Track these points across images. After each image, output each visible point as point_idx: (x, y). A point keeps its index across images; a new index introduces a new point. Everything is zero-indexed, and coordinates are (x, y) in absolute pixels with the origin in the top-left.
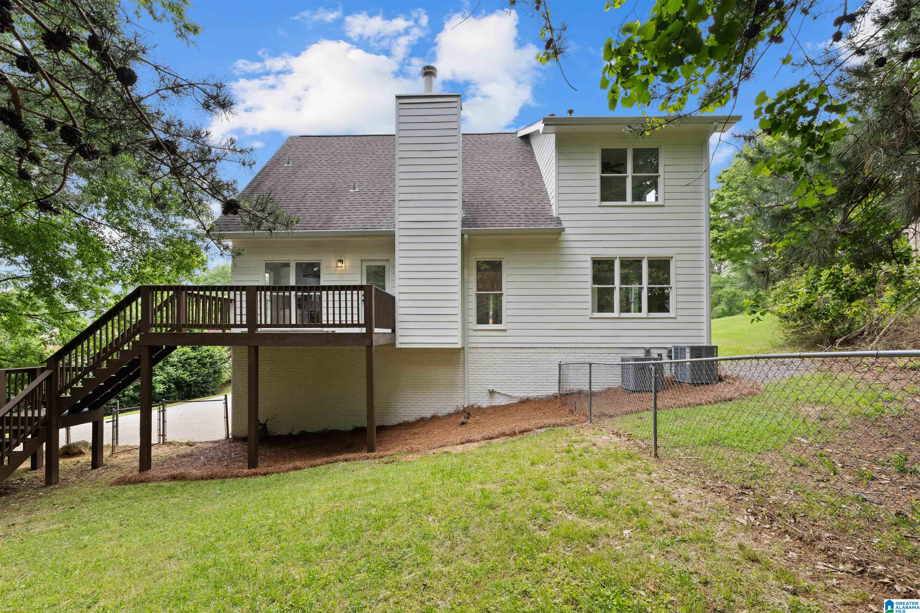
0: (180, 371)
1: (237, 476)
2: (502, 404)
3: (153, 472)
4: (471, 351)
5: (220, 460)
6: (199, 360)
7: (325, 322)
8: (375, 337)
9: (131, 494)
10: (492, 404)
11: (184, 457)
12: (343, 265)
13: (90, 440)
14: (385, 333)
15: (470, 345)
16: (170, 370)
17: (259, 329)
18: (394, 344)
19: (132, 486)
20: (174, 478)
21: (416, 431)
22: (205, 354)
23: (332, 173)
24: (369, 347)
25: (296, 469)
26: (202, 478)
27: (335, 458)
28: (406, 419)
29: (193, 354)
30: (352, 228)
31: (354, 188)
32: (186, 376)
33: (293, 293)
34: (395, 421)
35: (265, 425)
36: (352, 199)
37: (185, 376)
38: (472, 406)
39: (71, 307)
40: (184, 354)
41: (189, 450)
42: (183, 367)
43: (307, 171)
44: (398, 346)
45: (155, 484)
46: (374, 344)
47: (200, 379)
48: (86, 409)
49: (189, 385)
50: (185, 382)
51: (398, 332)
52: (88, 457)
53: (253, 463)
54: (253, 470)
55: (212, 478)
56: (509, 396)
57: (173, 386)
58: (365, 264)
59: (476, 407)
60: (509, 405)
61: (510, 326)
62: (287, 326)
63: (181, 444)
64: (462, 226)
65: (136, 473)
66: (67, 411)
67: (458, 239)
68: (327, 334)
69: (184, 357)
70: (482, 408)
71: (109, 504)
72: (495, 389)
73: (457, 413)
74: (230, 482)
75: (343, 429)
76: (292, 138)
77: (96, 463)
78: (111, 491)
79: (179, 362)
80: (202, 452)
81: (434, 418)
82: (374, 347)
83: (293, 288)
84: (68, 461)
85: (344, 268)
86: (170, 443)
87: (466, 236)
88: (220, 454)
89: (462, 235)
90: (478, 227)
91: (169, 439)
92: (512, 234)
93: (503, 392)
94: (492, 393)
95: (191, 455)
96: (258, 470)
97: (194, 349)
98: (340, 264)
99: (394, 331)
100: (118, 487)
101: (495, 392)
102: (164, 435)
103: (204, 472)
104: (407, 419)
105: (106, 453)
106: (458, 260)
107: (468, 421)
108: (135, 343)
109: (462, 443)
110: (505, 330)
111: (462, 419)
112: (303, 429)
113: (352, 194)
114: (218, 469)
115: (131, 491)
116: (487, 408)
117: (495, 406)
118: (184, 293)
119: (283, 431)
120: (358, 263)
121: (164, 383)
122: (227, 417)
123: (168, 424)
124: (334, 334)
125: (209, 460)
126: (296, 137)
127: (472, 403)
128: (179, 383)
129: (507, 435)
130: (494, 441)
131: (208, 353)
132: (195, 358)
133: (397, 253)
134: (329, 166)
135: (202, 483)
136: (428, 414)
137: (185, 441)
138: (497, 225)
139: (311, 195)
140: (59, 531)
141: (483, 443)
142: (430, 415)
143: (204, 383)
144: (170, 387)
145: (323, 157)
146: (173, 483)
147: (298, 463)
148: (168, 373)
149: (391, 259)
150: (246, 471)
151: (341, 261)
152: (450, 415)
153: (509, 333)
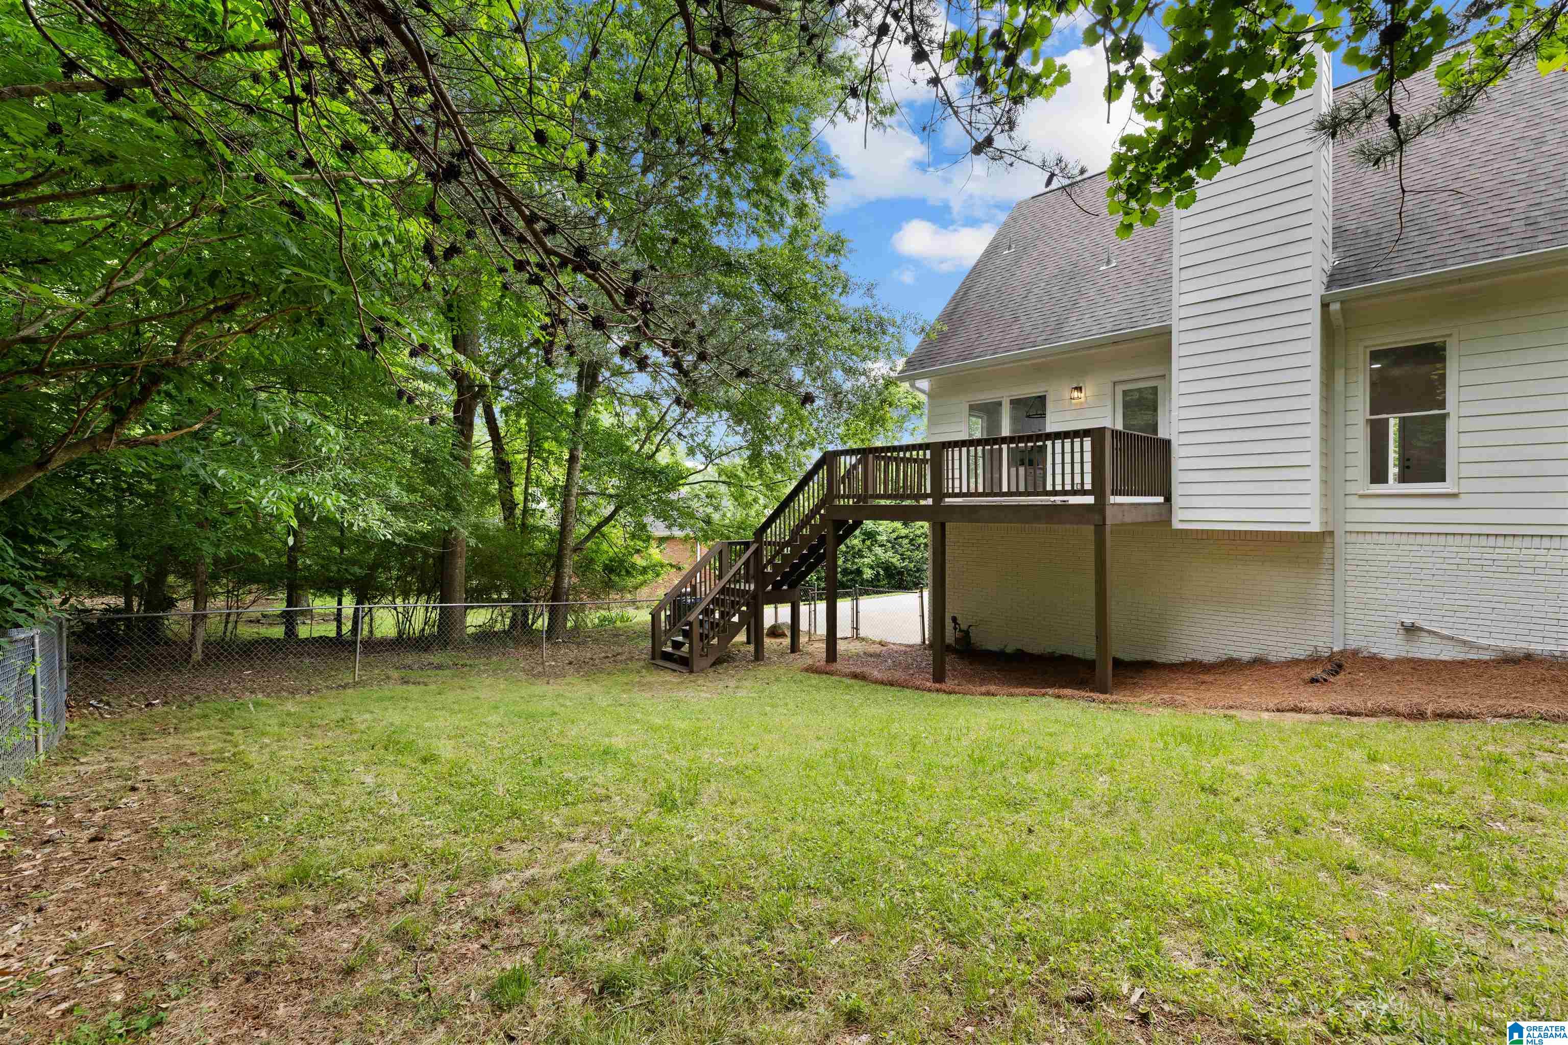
0: (890, 554)
1: (917, 689)
2: (1442, 657)
3: (838, 666)
4: (1352, 538)
5: (907, 667)
6: (912, 540)
7: (1049, 488)
8: (1109, 512)
9: (814, 682)
10: (1410, 655)
11: (871, 656)
12: (1082, 395)
13: (789, 622)
14: (1139, 504)
15: (1349, 527)
16: (878, 550)
17: (947, 500)
18: (1169, 522)
19: (816, 676)
20: (855, 676)
21: (1206, 678)
22: (918, 532)
23: (1074, 245)
24: (1100, 528)
25: (988, 694)
26: (882, 683)
27: (1043, 691)
28: (1198, 656)
29: (904, 532)
30: (1096, 334)
31: (1109, 262)
32: (896, 560)
33: (1004, 447)
34: (1175, 657)
35: (967, 633)
36: (1102, 282)
37: (894, 560)
38: (1355, 653)
39: (779, 477)
40: (894, 531)
41: (877, 649)
42: (893, 547)
43: (1035, 254)
44: (1176, 525)
45: (837, 678)
46: (1108, 522)
47: (912, 565)
48: (785, 587)
49: (900, 573)
50: (896, 568)
51: (1177, 501)
52: (787, 641)
53: (939, 677)
54: (937, 685)
55: (892, 685)
56: (1465, 642)
57: (882, 572)
58: (1120, 389)
59: (1365, 654)
60: (1462, 663)
61: (1466, 486)
62: (996, 495)
63: (874, 642)
64: (1328, 287)
65: (823, 663)
66: (770, 587)
67: (1315, 317)
68: (1055, 507)
69: (894, 535)
70: (1381, 660)
71: (794, 687)
72: (1420, 623)
73: (1314, 660)
74: (908, 692)
75: (1081, 656)
76: (1019, 205)
77: (794, 647)
78: (800, 676)
79: (888, 541)
80: (890, 655)
81: (1259, 663)
82: (1108, 528)
83: (1004, 440)
84: (773, 640)
85: (1083, 400)
86: (863, 639)
87: (1335, 307)
88: (910, 661)
89: (1325, 306)
90: (1371, 280)
91: (862, 634)
92: (1472, 278)
93: (1445, 632)
94: (1411, 630)
95: (877, 655)
96: (943, 686)
97: (905, 525)
98: (1076, 394)
99: (1168, 499)
100: (805, 674)
101: (1421, 629)
102: (857, 629)
103: (885, 676)
104: (1200, 658)
105: (803, 639)
106: (1314, 359)
107: (1332, 679)
108: (821, 515)
109: (1278, 710)
110: (1455, 496)
111: (1318, 672)
112: (1020, 647)
113: (1105, 275)
114: (899, 675)
115: (815, 679)
116: (1392, 662)
117: (1420, 660)
118: (871, 456)
119: (993, 646)
120: (1109, 389)
121: (872, 568)
122: (923, 616)
123: (860, 615)
124: (1066, 507)
125: (896, 665)
126: (1026, 201)
127: (1353, 644)
128: (888, 568)
129: (1398, 715)
130: (1355, 719)
131: (922, 531)
132: (906, 537)
133: (1175, 365)
134: (1072, 234)
135: (879, 687)
136: (1246, 653)
137: (878, 640)
138: (1429, 265)
139: (1036, 291)
140: (754, 699)
141: (1328, 717)
142: (1249, 655)
143: (918, 570)
144: (878, 573)
145: (1064, 222)
146: (853, 681)
147: (993, 688)
148: (876, 555)
149: (1165, 377)
150: (929, 684)
151: (1079, 389)
152: (1296, 662)
153: (1463, 501)
